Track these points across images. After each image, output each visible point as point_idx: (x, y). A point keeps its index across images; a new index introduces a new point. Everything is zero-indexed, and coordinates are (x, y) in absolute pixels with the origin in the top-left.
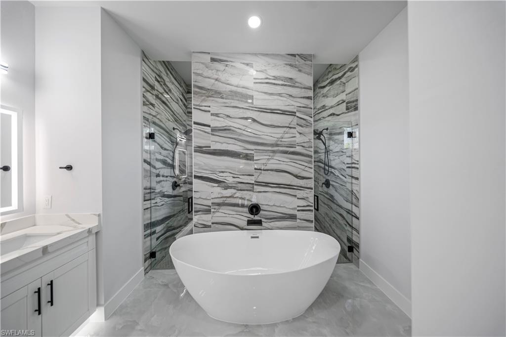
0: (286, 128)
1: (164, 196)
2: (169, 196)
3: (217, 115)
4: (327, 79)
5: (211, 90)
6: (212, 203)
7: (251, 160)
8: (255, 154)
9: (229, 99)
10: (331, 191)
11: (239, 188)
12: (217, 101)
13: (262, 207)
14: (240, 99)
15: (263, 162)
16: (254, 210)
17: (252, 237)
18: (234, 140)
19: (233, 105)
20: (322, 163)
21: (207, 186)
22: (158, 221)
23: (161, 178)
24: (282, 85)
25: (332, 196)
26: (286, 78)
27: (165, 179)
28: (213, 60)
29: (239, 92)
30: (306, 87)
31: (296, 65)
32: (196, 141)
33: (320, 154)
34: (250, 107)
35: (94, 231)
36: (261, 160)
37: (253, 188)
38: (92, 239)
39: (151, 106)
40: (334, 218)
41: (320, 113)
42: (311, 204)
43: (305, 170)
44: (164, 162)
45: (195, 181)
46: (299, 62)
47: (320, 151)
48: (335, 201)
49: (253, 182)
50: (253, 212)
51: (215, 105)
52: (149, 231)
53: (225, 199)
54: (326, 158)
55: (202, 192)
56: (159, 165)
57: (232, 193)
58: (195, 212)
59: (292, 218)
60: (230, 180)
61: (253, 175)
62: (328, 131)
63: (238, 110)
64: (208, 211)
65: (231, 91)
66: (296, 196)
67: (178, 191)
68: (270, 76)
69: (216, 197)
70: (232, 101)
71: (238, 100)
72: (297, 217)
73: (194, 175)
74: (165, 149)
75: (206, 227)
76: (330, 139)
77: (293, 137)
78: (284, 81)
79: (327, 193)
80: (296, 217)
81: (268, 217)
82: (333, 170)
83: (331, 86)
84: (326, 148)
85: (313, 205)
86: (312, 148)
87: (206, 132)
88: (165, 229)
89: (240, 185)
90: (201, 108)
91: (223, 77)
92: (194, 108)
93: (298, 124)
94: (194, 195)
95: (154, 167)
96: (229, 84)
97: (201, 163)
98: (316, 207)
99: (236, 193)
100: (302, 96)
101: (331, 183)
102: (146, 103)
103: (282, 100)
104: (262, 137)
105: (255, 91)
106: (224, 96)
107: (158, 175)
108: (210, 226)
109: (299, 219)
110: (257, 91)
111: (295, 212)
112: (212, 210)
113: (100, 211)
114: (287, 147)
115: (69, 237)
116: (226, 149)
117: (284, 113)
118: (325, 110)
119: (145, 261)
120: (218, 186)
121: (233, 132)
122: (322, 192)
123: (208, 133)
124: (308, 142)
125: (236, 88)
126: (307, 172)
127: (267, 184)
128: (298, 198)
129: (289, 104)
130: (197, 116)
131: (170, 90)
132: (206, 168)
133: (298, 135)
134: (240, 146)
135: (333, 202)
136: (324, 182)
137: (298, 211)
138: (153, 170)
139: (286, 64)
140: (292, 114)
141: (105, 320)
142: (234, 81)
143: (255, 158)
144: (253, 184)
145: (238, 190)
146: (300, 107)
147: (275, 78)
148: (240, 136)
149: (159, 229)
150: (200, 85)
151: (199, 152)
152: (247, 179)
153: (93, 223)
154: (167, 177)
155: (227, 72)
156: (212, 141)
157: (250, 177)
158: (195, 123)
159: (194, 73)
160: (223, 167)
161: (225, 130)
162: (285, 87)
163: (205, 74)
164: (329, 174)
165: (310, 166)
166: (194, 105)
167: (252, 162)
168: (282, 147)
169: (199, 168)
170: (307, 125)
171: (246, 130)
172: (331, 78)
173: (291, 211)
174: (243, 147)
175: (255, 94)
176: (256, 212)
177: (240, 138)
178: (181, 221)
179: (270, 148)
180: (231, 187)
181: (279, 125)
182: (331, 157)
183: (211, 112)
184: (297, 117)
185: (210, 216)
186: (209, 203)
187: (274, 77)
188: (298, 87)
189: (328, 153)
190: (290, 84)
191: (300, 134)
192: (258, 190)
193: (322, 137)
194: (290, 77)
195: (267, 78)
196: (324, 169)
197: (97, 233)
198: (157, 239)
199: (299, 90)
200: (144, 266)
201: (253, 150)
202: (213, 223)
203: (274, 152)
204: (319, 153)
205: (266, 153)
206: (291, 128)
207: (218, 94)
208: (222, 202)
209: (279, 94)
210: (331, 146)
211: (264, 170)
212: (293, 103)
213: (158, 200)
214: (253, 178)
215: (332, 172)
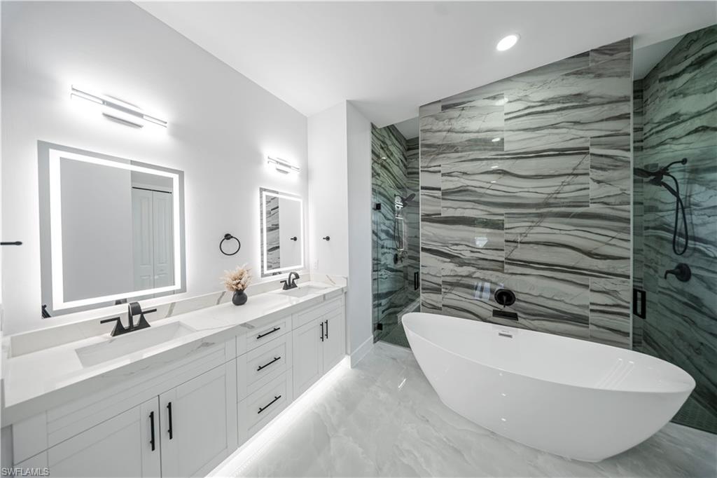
0: (566, 177)
1: (388, 269)
2: (392, 270)
3: (449, 174)
4: (686, 58)
5: (442, 145)
6: (443, 282)
7: (499, 229)
8: (506, 220)
9: (465, 151)
10: (694, 287)
11: (481, 266)
12: (448, 158)
13: (518, 296)
14: (482, 148)
15: (518, 232)
16: (505, 298)
17: (501, 334)
18: (473, 203)
19: (471, 157)
20: (668, 231)
21: (437, 261)
22: (383, 294)
23: (385, 250)
24: (558, 110)
25: (696, 299)
26: (567, 96)
27: (388, 251)
28: (445, 108)
29: (481, 139)
30: (614, 100)
31: (589, 69)
32: (424, 209)
33: (661, 214)
34: (498, 155)
35: (345, 291)
36: (517, 228)
37: (503, 267)
38: (343, 296)
39: (377, 177)
40: (702, 344)
41: (663, 130)
42: (627, 305)
43: (610, 245)
44: (387, 233)
45: (422, 254)
46: (597, 62)
47: (660, 206)
48: (704, 310)
49: (503, 259)
50: (503, 301)
51: (446, 163)
52: (376, 302)
53: (459, 278)
54: (680, 221)
55: (431, 267)
56: (383, 236)
57: (469, 271)
58: (423, 289)
59: (580, 320)
60: (467, 254)
61: (503, 250)
62: (687, 165)
63: (479, 162)
64: (437, 290)
65: (469, 140)
66: (587, 286)
67: (400, 265)
68: (534, 102)
69: (449, 274)
70: (471, 153)
71: (480, 150)
72: (590, 321)
73: (422, 248)
74: (388, 219)
75: (435, 309)
76: (690, 182)
77: (581, 190)
78: (563, 103)
79: (682, 293)
80: (588, 320)
81: (528, 311)
82: (700, 246)
83: (697, 71)
84: (679, 200)
85: (631, 306)
86: (629, 204)
87: (435, 197)
88: (388, 305)
89: (481, 262)
90: (430, 169)
91: (457, 125)
92: (422, 171)
93: (592, 167)
94: (422, 270)
95: (380, 238)
96: (466, 132)
97: (429, 233)
98: (639, 310)
99: (475, 272)
100: (605, 117)
101: (693, 271)
102: (375, 174)
103: (558, 134)
104: (518, 194)
105: (507, 131)
106: (460, 149)
107: (383, 247)
108: (440, 309)
109: (591, 324)
110: (511, 130)
111: (587, 313)
112: (443, 290)
113: (347, 275)
114: (569, 206)
115: (333, 292)
116: (462, 215)
117: (562, 153)
118: (677, 124)
119: (375, 330)
120: (450, 262)
121: (471, 193)
122: (668, 289)
123: (438, 198)
124: (619, 195)
125: (476, 134)
126: (613, 248)
127: (527, 264)
128: (592, 290)
129: (575, 137)
130: (424, 179)
131: (392, 154)
132: (437, 239)
133: (593, 185)
134: (482, 210)
135: (700, 311)
136: (673, 269)
137: (592, 310)
138: (380, 242)
139: (566, 75)
140: (582, 151)
141: (352, 367)
142: (474, 125)
143: (506, 226)
144: (503, 262)
145: (478, 268)
146: (599, 137)
147: (545, 102)
148: (481, 196)
149: (384, 302)
150: (428, 142)
151: (427, 221)
152: (492, 255)
153: (343, 285)
154: (389, 249)
155: (463, 118)
156: (443, 207)
157: (498, 252)
158: (423, 188)
159: (421, 131)
160: (457, 239)
161: (460, 191)
162: (563, 112)
163: (435, 128)
164: (685, 254)
165: (624, 236)
166: (421, 167)
167: (500, 231)
168: (560, 207)
169: (428, 240)
170: (617, 166)
171: (491, 188)
172: (700, 54)
173: (577, 308)
174: (486, 211)
175: (506, 135)
176: (507, 300)
177: (483, 199)
178: (402, 300)
179: (534, 211)
180: (469, 265)
181: (552, 172)
182: (695, 218)
183: (442, 172)
184: (592, 154)
185: (441, 296)
186: (440, 281)
187: (541, 101)
188: (594, 105)
189: (687, 210)
190: (576, 104)
191: (599, 182)
192: (510, 271)
193: (665, 179)
194: (576, 93)
195: (529, 107)
196: (674, 242)
197: (346, 293)
198: (383, 312)
199: (597, 108)
200: (374, 334)
201: (502, 215)
202: (443, 305)
203: (541, 215)
204: (661, 211)
205: (526, 217)
206: (577, 175)
207: (452, 148)
208: (455, 281)
209: (552, 125)
210: (694, 196)
211: (521, 243)
212: (581, 133)
213: (383, 272)
214: (503, 254)
215: (695, 250)
